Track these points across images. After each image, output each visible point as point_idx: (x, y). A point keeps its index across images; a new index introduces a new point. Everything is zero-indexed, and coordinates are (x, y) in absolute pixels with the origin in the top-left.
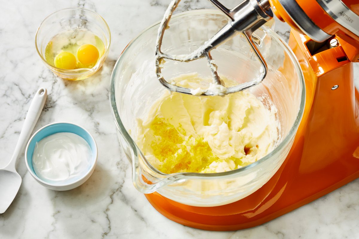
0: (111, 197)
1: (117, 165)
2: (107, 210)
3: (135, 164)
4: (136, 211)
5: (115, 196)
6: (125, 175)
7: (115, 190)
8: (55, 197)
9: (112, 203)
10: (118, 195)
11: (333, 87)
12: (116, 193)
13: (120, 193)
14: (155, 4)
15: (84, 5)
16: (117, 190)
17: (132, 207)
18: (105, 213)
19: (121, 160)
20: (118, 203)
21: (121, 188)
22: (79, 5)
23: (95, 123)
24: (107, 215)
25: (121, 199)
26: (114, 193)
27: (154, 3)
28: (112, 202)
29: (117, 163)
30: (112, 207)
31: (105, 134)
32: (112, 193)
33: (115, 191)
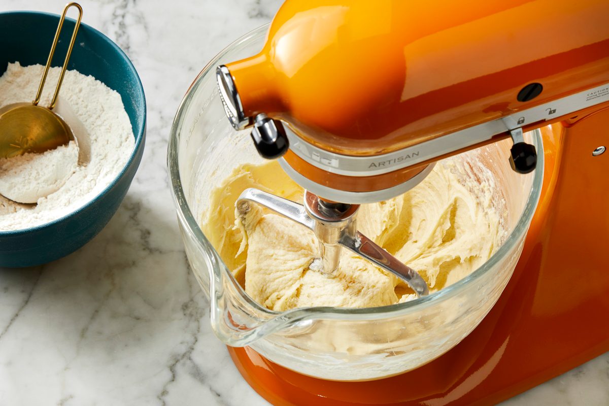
0: (172, 369)
1: (184, 310)
2: (164, 393)
3: (216, 292)
4: (219, 396)
5: (179, 368)
6: (199, 328)
7: (179, 355)
8: (65, 370)
9: (173, 381)
10: (184, 364)
11: (595, 151)
12: (182, 361)
13: (188, 362)
14: (256, 16)
15: (123, 16)
16: (184, 355)
17: (211, 389)
18: (160, 399)
19: (192, 300)
20: (185, 380)
21: (191, 353)
22: (115, 16)
23: (141, 231)
24: (164, 402)
25: (189, 373)
26: (177, 361)
27: (255, 13)
28: (173, 379)
29: (183, 306)
30: (172, 388)
31: (161, 252)
32: (172, 362)
33: (179, 358)
